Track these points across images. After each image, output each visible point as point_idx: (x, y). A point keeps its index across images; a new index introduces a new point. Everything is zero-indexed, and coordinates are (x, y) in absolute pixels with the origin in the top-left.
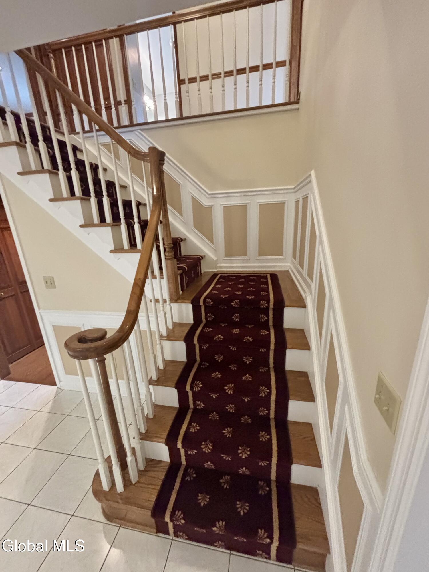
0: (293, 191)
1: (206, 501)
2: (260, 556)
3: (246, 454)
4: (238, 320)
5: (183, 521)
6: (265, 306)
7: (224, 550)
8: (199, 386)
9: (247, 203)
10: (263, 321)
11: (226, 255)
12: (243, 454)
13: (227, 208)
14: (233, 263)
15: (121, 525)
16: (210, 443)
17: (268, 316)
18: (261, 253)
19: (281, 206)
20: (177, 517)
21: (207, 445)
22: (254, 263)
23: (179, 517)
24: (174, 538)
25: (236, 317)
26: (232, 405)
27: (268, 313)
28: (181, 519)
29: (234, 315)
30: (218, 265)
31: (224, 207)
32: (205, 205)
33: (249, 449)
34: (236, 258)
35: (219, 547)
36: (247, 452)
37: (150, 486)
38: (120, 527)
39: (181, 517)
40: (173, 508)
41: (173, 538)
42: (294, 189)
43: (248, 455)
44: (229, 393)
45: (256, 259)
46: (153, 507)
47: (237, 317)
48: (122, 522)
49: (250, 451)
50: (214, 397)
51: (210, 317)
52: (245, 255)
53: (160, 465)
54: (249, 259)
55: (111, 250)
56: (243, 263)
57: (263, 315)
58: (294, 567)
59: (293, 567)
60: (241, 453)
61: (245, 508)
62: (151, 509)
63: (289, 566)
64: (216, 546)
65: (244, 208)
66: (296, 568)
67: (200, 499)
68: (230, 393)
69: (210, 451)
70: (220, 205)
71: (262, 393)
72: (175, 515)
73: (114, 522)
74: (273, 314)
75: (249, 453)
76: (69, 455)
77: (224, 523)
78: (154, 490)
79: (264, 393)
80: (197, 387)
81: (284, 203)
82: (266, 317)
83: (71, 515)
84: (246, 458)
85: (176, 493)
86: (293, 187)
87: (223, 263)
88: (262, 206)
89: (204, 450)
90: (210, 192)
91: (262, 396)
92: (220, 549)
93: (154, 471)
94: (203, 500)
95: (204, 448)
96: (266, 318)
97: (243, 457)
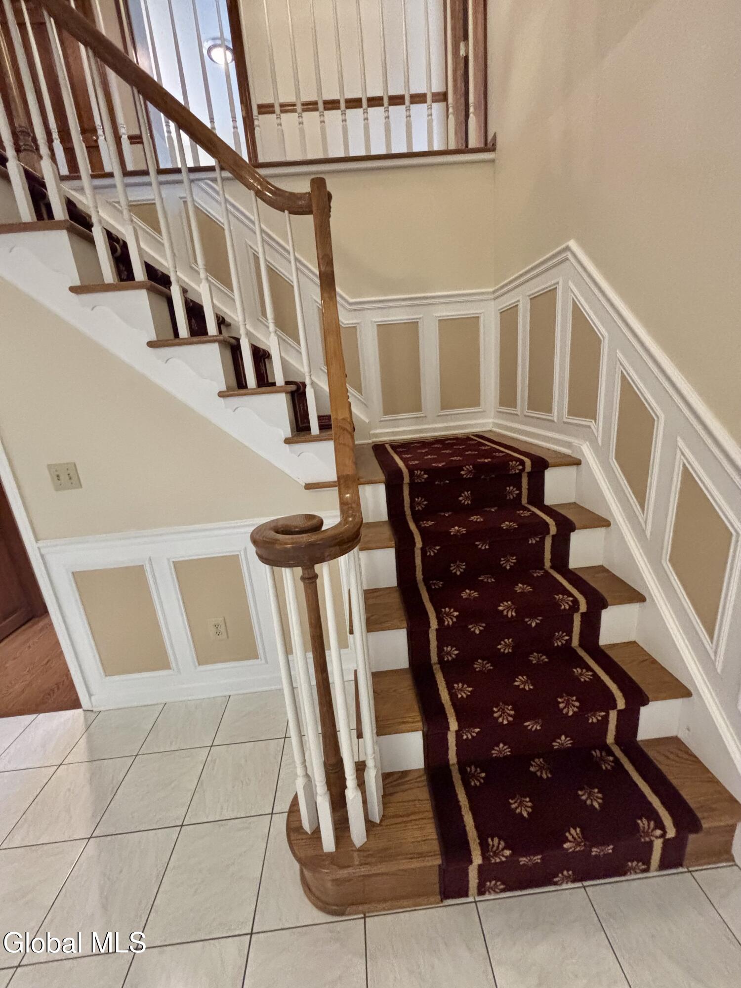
0: (492, 296)
1: (528, 807)
2: (632, 872)
3: (574, 706)
4: (469, 502)
5: (507, 853)
6: (518, 469)
7: (571, 885)
8: (453, 616)
9: (417, 319)
10: (512, 497)
11: (386, 413)
12: (568, 708)
13: (384, 329)
14: (398, 427)
15: (365, 915)
16: (506, 706)
17: (520, 488)
18: (446, 404)
19: (474, 321)
20: (495, 848)
21: (503, 710)
22: (434, 422)
23: (498, 847)
24: (477, 899)
25: (465, 498)
26: (508, 639)
27: (521, 482)
28: (503, 850)
29: (463, 495)
30: (372, 432)
31: (378, 325)
32: (345, 324)
33: (574, 698)
34: (402, 417)
35: (561, 884)
36: (574, 703)
37: (413, 817)
38: (364, 918)
39: (501, 847)
40: (479, 837)
41: (475, 899)
42: (494, 292)
43: (577, 707)
44: (510, 615)
45: (439, 416)
46: (440, 848)
47: (467, 498)
48: (366, 906)
49: (577, 700)
50: (477, 632)
51: (419, 504)
52: (419, 409)
53: (407, 779)
54: (426, 417)
55: (220, 392)
56: (416, 424)
57: (511, 488)
58: (688, 869)
59: (686, 870)
60: (565, 707)
61: (598, 798)
62: (438, 852)
63: (681, 870)
64: (556, 884)
65: (413, 326)
66: (691, 869)
67: (517, 808)
68: (512, 615)
69: (510, 719)
70: (372, 321)
71: (564, 603)
72: (490, 847)
73: (350, 914)
74: (529, 484)
75: (577, 704)
76: (182, 826)
77: (578, 830)
78: (425, 821)
79: (567, 603)
80: (450, 618)
81: (478, 317)
82: (517, 490)
83: (247, 934)
84: (574, 712)
85: (470, 812)
86: (491, 290)
87: (381, 428)
88: (443, 323)
89: (500, 720)
90: (351, 300)
91: (565, 609)
92: (564, 886)
93: (404, 791)
94: (523, 808)
95: (501, 716)
96: (517, 492)
97: (570, 713)
